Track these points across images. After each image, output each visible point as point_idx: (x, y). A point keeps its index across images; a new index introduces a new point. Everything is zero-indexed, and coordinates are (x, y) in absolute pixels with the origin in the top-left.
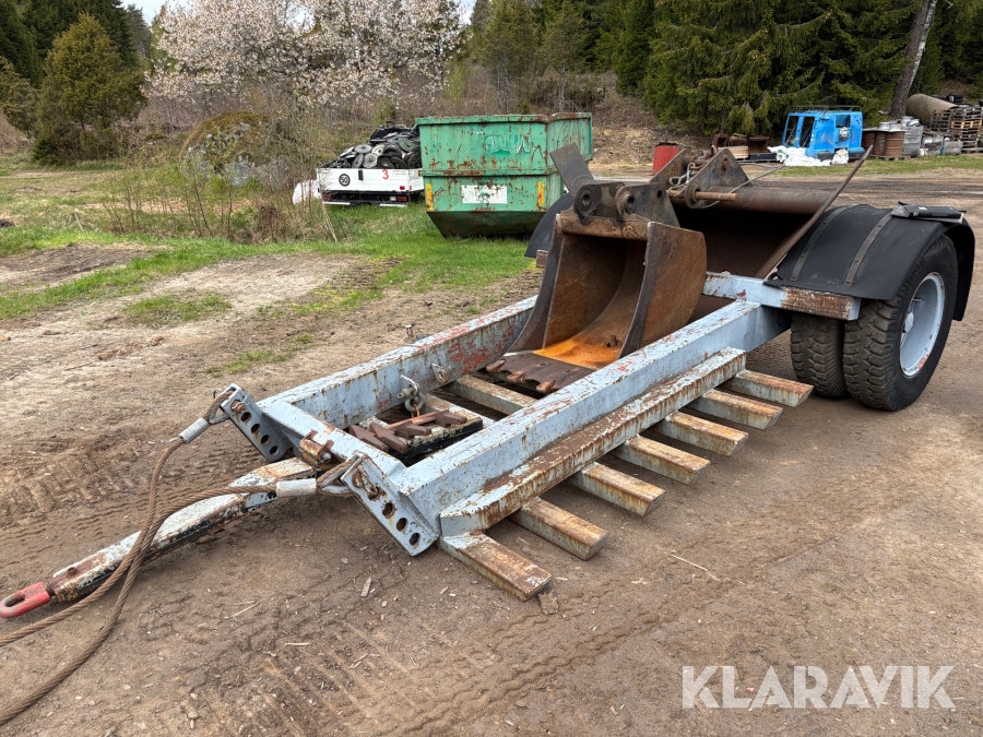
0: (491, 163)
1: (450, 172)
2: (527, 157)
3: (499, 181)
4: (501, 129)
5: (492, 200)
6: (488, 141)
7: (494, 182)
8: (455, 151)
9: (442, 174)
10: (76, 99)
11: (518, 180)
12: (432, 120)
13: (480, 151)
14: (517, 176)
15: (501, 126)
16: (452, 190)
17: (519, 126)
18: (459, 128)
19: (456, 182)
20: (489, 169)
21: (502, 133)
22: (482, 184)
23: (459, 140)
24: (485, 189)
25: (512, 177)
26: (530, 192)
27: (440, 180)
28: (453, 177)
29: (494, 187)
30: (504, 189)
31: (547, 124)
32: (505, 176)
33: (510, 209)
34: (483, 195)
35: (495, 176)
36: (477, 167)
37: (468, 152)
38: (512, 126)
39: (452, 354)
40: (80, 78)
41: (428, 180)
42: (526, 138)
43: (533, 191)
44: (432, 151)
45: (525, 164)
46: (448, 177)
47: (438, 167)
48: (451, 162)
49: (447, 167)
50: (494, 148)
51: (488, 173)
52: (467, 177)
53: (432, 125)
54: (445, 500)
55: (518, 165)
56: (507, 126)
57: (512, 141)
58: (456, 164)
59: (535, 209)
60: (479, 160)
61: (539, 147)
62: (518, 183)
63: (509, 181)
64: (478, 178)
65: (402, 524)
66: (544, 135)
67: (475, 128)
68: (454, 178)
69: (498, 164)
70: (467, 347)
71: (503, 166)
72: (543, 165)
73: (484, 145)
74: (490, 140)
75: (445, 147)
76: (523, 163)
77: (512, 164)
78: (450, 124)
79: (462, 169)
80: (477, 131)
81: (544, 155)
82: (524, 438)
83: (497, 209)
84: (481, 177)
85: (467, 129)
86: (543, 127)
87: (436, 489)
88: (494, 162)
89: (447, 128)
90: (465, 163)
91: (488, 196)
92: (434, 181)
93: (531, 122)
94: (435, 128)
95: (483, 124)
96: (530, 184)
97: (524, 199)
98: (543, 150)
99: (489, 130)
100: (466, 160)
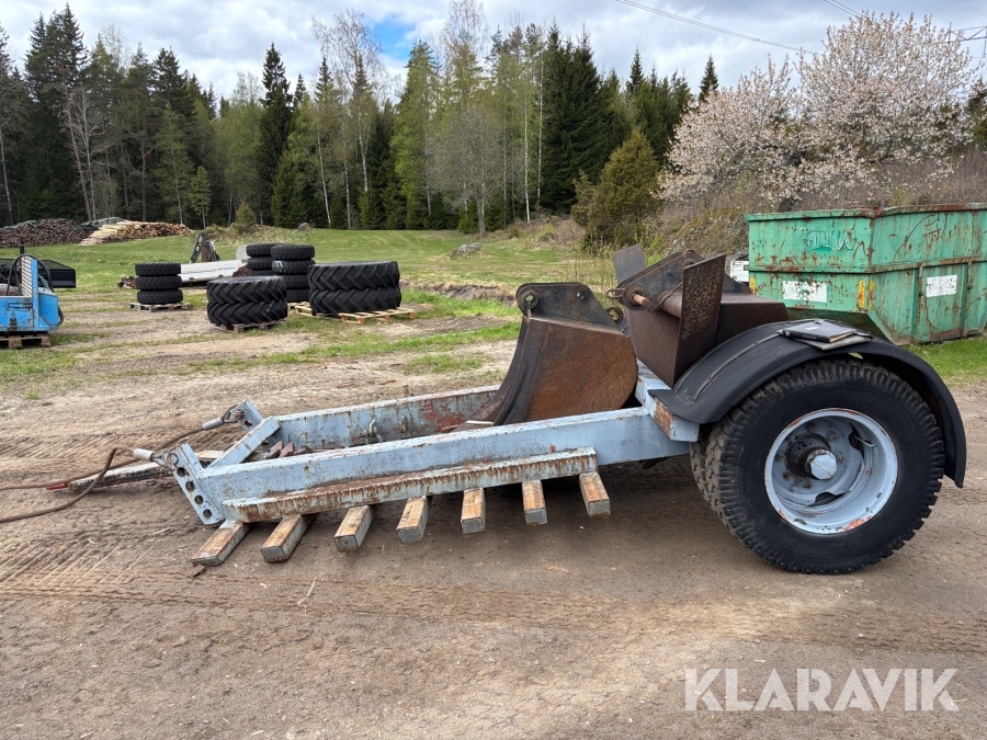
0: (811, 260)
1: (771, 267)
2: (849, 254)
3: (820, 278)
4: (824, 225)
5: (812, 298)
6: (810, 237)
7: (814, 279)
8: (778, 247)
9: (764, 269)
10: (615, 201)
11: (838, 277)
12: (760, 216)
13: (802, 247)
14: (837, 274)
15: (825, 221)
16: (774, 286)
17: (843, 221)
18: (784, 224)
19: (777, 278)
20: (809, 265)
21: (824, 228)
22: (802, 281)
23: (783, 236)
24: (805, 286)
25: (832, 274)
26: (849, 291)
27: (763, 275)
28: (774, 272)
29: (814, 284)
30: (824, 287)
31: (872, 219)
32: (823, 273)
33: (829, 308)
34: (803, 292)
35: (813, 273)
36: (798, 263)
37: (790, 247)
38: (836, 221)
39: (424, 412)
40: (621, 185)
41: (752, 274)
42: (849, 234)
43: (854, 290)
44: (758, 246)
45: (846, 261)
46: (770, 272)
47: (763, 262)
48: (774, 258)
49: (769, 262)
50: (815, 245)
51: (807, 270)
52: (788, 273)
53: (760, 221)
54: (228, 492)
55: (839, 262)
56: (831, 221)
57: (835, 237)
58: (778, 260)
59: (855, 310)
60: (800, 255)
61: (863, 243)
62: (837, 281)
63: (829, 278)
64: (798, 274)
65: (199, 500)
66: (869, 230)
67: (799, 223)
68: (776, 273)
69: (819, 261)
70: (440, 409)
71: (823, 262)
72: (866, 263)
73: (805, 241)
74: (812, 236)
75: (770, 243)
76: (844, 260)
77: (832, 261)
78: (776, 220)
79: (784, 265)
80: (801, 226)
81: (867, 252)
82: (307, 468)
83: (816, 308)
84: (801, 273)
85: (791, 224)
86: (868, 222)
87: (221, 482)
88: (814, 259)
89: (772, 224)
90: (787, 259)
91: (808, 292)
92: (758, 275)
93: (855, 217)
94: (763, 224)
95: (807, 219)
96: (851, 282)
97: (844, 299)
98: (867, 246)
99: (812, 226)
100: (788, 255)
